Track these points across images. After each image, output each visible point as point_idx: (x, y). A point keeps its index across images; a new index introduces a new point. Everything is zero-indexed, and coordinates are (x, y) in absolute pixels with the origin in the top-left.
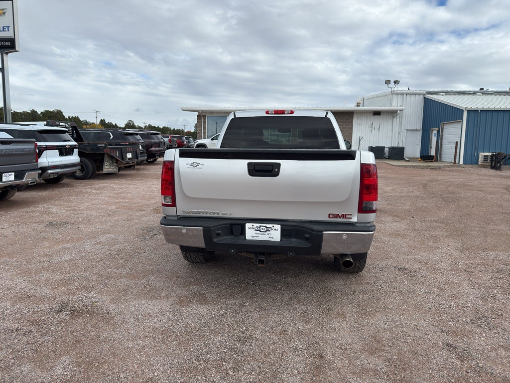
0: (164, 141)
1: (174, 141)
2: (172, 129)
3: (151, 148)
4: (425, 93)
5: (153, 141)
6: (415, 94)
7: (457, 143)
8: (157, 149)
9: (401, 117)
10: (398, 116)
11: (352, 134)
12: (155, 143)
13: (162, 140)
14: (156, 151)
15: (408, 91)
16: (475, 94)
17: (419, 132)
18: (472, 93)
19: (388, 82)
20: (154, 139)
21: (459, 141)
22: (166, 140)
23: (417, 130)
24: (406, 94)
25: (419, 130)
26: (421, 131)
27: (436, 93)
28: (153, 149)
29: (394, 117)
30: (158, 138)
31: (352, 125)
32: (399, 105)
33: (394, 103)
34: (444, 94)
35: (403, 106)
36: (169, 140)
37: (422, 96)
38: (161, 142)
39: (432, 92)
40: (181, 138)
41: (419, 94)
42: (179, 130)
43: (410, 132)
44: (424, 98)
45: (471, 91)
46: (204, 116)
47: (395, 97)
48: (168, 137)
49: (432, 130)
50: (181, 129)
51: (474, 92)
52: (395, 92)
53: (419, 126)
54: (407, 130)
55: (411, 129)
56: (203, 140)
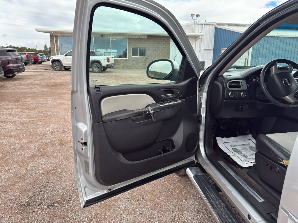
0: (22, 57)
1: (30, 57)
2: (28, 48)
3: (8, 64)
4: (215, 24)
5: (10, 58)
6: (210, 25)
7: (246, 58)
8: (15, 65)
9: (201, 41)
10: (199, 40)
11: (170, 52)
12: (12, 60)
13: (19, 57)
14: (14, 67)
15: (206, 23)
16: (245, 26)
17: (211, 51)
18: (243, 25)
19: (193, 15)
20: (10, 56)
21: (247, 57)
22: (24, 56)
23: (210, 50)
24: (204, 25)
25: (212, 50)
26: (213, 51)
27: (223, 24)
28: (10, 65)
29: (197, 40)
30: (15, 55)
31: (170, 46)
32: (199, 32)
33: (197, 31)
34: (228, 25)
35: (202, 33)
36: (26, 56)
37: (213, 26)
38: (19, 59)
39: (220, 23)
40: (36, 54)
41: (212, 25)
42: (33, 49)
43: (206, 51)
44: (215, 28)
45: (243, 24)
46: (56, 37)
47: (197, 26)
48: (25, 54)
49: (222, 50)
50: (34, 48)
51: (244, 24)
52: (198, 23)
53: (212, 47)
54: (204, 50)
55: (206, 49)
56: (56, 56)
